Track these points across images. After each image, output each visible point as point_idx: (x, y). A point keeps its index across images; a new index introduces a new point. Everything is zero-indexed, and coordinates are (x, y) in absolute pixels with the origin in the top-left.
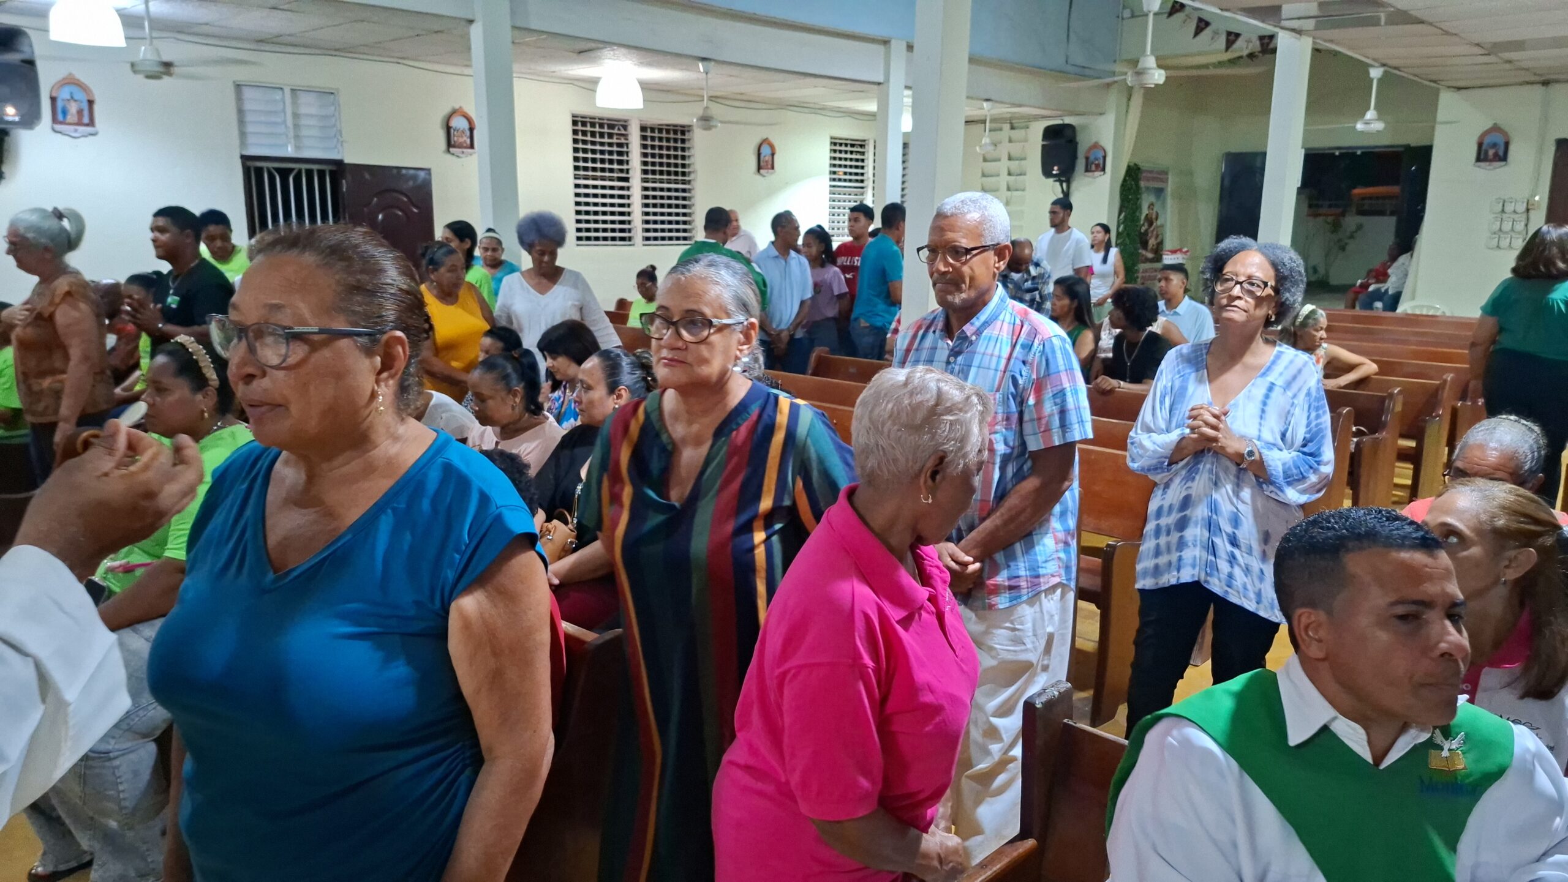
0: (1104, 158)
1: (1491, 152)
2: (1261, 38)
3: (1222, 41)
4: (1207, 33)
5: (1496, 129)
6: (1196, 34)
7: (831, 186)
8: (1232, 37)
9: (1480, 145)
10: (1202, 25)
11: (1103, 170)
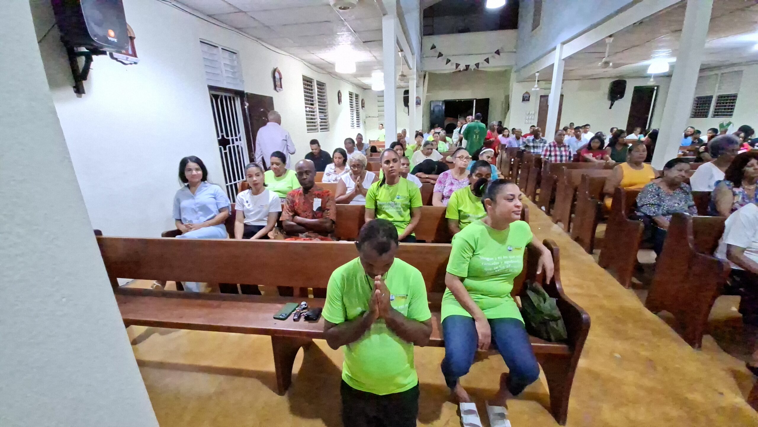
0: (420, 100)
1: (526, 99)
2: (466, 66)
3: (455, 67)
4: (449, 64)
5: (527, 93)
6: (447, 63)
7: (351, 109)
8: (457, 65)
9: (523, 97)
10: (448, 61)
11: (420, 104)
